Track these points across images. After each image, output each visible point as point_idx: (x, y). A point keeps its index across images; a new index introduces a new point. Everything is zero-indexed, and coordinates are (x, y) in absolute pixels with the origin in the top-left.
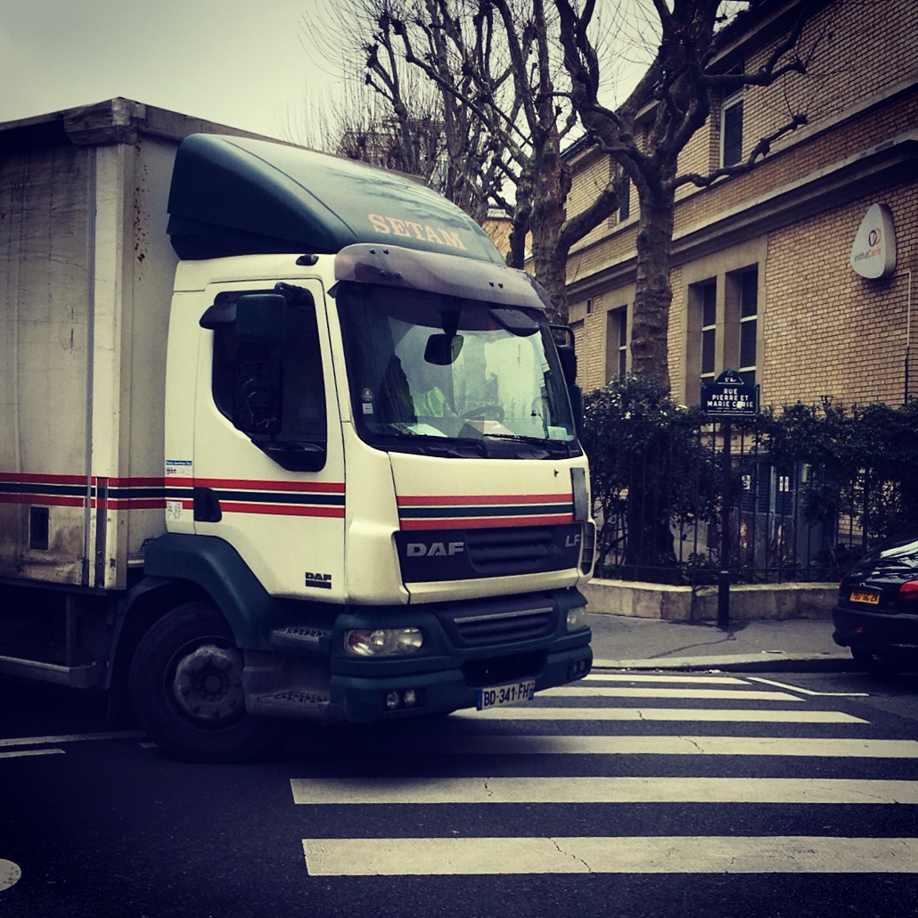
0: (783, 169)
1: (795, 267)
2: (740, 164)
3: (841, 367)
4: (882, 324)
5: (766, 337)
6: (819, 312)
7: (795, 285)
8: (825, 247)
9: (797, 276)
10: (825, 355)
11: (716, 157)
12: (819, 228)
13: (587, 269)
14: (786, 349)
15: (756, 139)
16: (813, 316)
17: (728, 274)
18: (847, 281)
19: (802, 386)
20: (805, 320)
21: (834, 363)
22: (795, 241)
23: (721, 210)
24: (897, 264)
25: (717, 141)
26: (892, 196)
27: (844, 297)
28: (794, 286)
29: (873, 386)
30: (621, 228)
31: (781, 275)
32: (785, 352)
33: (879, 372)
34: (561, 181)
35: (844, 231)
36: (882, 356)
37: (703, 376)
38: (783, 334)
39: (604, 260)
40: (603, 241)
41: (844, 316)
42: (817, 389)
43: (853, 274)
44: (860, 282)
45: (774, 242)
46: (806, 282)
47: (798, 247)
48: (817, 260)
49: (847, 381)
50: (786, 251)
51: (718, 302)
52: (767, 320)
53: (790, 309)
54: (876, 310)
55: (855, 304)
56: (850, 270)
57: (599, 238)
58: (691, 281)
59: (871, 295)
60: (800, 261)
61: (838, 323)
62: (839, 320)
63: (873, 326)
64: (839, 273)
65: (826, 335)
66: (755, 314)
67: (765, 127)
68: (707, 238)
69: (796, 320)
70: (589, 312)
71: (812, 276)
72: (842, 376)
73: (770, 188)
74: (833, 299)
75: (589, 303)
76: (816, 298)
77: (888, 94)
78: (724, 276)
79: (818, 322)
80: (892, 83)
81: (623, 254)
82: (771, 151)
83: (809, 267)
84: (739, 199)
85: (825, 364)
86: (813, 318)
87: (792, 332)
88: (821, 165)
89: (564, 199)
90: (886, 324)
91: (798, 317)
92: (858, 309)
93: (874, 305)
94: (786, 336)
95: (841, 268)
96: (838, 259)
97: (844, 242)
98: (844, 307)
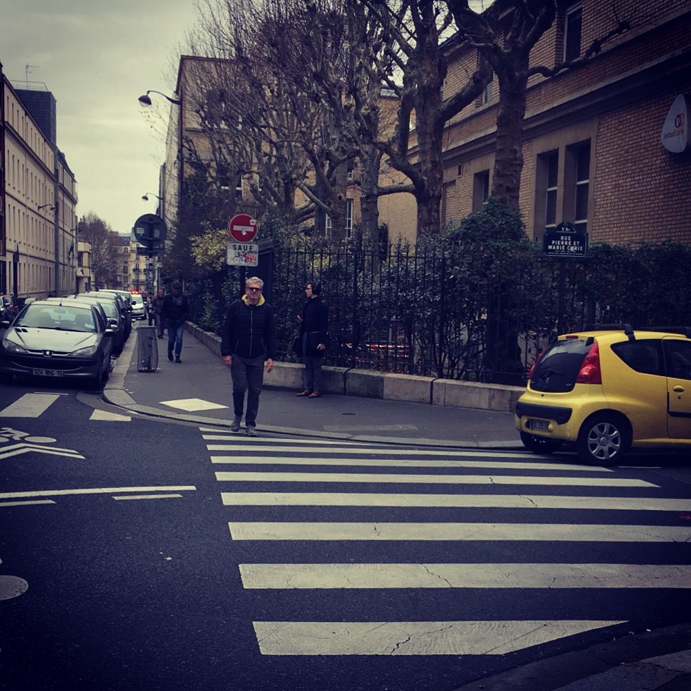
0: (612, 65)
1: (619, 142)
2: (579, 59)
3: (652, 221)
4: (683, 189)
5: (596, 197)
6: (636, 178)
7: (619, 156)
8: (642, 127)
9: (620, 149)
10: (639, 211)
11: (560, 53)
12: (638, 112)
13: (459, 140)
14: (610, 206)
15: (592, 40)
16: (632, 181)
17: (567, 147)
18: (658, 154)
19: (622, 236)
20: (625, 184)
21: (646, 218)
22: (619, 122)
23: (563, 96)
25: (561, 40)
27: (654, 167)
30: (485, 108)
31: (608, 149)
32: (609, 208)
33: (680, 226)
34: (438, 69)
35: (657, 115)
36: (682, 213)
37: (547, 226)
38: (608, 195)
39: (471, 134)
40: (471, 118)
41: (655, 182)
43: (662, 149)
44: (668, 156)
45: (604, 122)
46: (627, 154)
47: (621, 127)
48: (636, 137)
49: (655, 232)
50: (613, 130)
51: (559, 169)
52: (596, 183)
53: (614, 176)
54: (680, 177)
55: (664, 172)
56: (661, 146)
57: (469, 115)
58: (540, 151)
59: (675, 166)
60: (623, 137)
61: (650, 187)
62: (651, 185)
63: (677, 190)
64: (652, 148)
65: (641, 196)
66: (588, 178)
67: (598, 30)
68: (552, 118)
69: (619, 184)
70: (460, 174)
71: (632, 150)
73: (602, 79)
74: (646, 169)
75: (460, 166)
76: (634, 167)
78: (564, 149)
79: (636, 186)
81: (487, 128)
82: (602, 49)
83: (630, 143)
84: (577, 87)
85: (639, 219)
86: (631, 183)
87: (616, 193)
88: (641, 62)
89: (441, 83)
90: (687, 188)
91: (620, 182)
92: (666, 176)
93: (677, 174)
94: (611, 196)
95: (654, 144)
96: (651, 137)
97: (656, 123)
98: (655, 174)
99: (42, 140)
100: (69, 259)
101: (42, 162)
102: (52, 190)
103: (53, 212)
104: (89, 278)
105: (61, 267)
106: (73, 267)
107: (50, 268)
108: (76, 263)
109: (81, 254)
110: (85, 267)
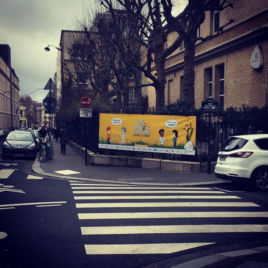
0: (231, 34)
1: (235, 64)
3: (248, 95)
4: (259, 82)
5: (227, 86)
6: (242, 78)
8: (243, 58)
9: (235, 67)
10: (243, 91)
11: (212, 29)
12: (242, 52)
16: (240, 79)
17: (216, 66)
18: (249, 69)
19: (237, 101)
20: (238, 80)
21: (246, 94)
22: (235, 56)
23: (214, 46)
24: (263, 64)
26: (262, 43)
27: (248, 74)
28: (235, 70)
29: (257, 101)
30: (184, 50)
31: (231, 67)
32: (232, 90)
33: (258, 97)
34: (162, 37)
35: (249, 54)
36: (259, 92)
37: (209, 97)
39: (179, 60)
41: (249, 80)
42: (241, 102)
43: (251, 67)
44: (253, 69)
45: (229, 56)
46: (238, 69)
47: (235, 58)
48: (241, 62)
49: (250, 99)
50: (232, 59)
52: (227, 80)
53: (234, 77)
54: (258, 78)
55: (252, 76)
57: (177, 53)
58: (205, 68)
59: (256, 73)
60: (236, 62)
61: (247, 82)
63: (257, 83)
64: (247, 66)
65: (244, 85)
66: (224, 78)
67: (226, 20)
68: (209, 54)
70: (175, 77)
71: (240, 67)
72: (248, 98)
73: (228, 39)
74: (246, 74)
75: (175, 74)
76: (241, 74)
77: (261, 12)
78: (214, 67)
79: (242, 81)
80: (261, 8)
83: (239, 64)
84: (219, 43)
85: (243, 94)
87: (235, 84)
88: (242, 33)
90: (261, 82)
91: (236, 80)
92: (253, 77)
93: (257, 76)
94: (232, 85)
95: (248, 65)
96: (247, 62)
97: (249, 57)
98: (249, 77)
99: (5, 65)
100: (17, 113)
101: (5, 74)
102: (9, 85)
103: (10, 94)
104: (25, 121)
105: (13, 117)
106: (19, 117)
107: (9, 118)
108: (20, 115)
109: (22, 111)
110: (23, 116)
